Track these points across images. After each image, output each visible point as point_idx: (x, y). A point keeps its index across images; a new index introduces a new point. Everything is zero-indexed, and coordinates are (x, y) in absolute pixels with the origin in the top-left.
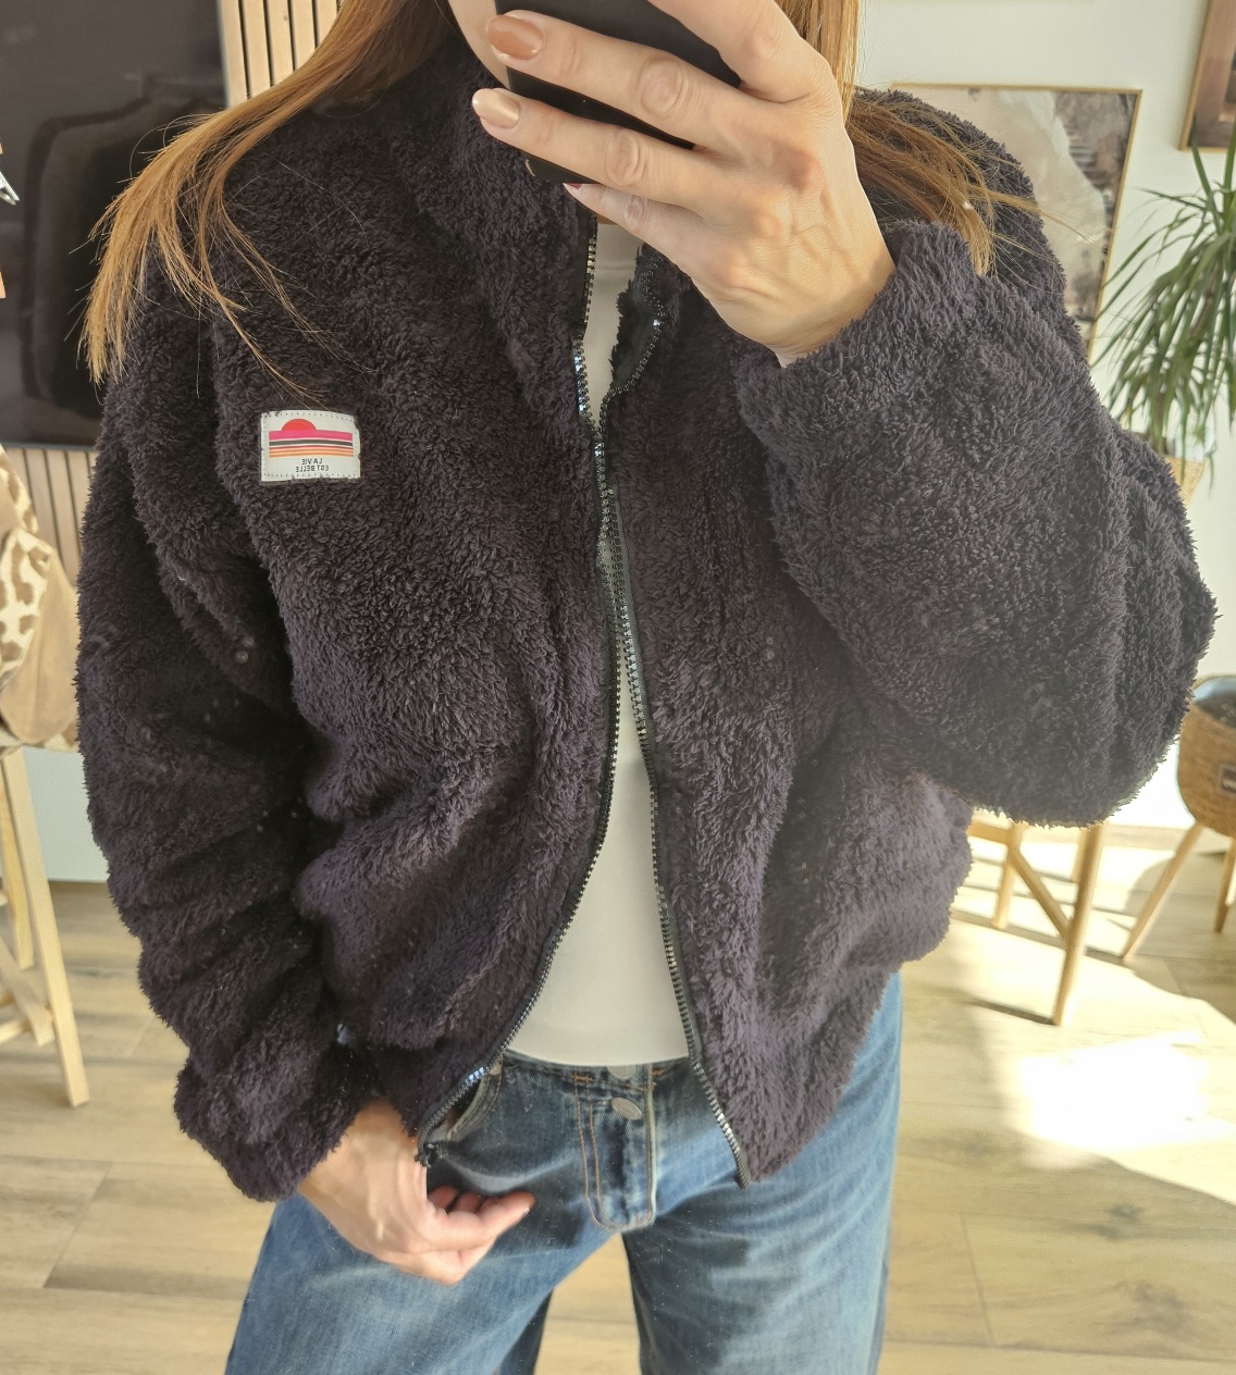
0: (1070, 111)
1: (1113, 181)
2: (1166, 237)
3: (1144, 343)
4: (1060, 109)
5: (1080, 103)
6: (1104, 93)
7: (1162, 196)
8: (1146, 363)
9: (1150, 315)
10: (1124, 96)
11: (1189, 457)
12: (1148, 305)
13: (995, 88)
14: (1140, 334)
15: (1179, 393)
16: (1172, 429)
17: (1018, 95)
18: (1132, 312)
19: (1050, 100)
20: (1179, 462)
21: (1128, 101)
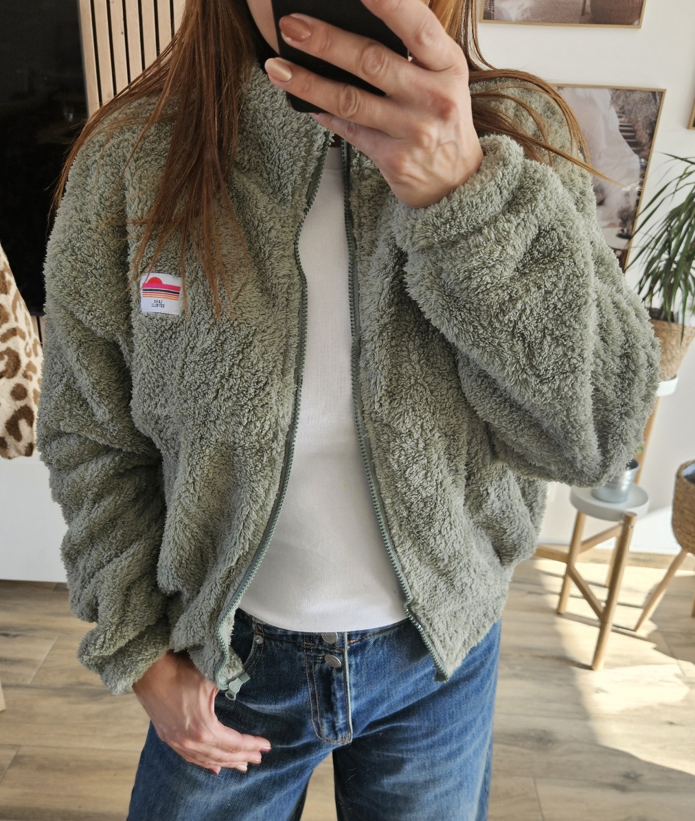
0: (620, 102)
1: (645, 148)
2: (677, 184)
3: (661, 252)
4: (614, 101)
5: (627, 97)
6: (642, 91)
7: (676, 158)
8: (662, 264)
9: (666, 233)
10: (654, 93)
11: (686, 324)
12: (665, 227)
13: (574, 86)
14: (659, 246)
15: (681, 283)
16: (676, 306)
17: (588, 91)
18: (655, 232)
19: (608, 95)
20: (681, 327)
21: (656, 96)
